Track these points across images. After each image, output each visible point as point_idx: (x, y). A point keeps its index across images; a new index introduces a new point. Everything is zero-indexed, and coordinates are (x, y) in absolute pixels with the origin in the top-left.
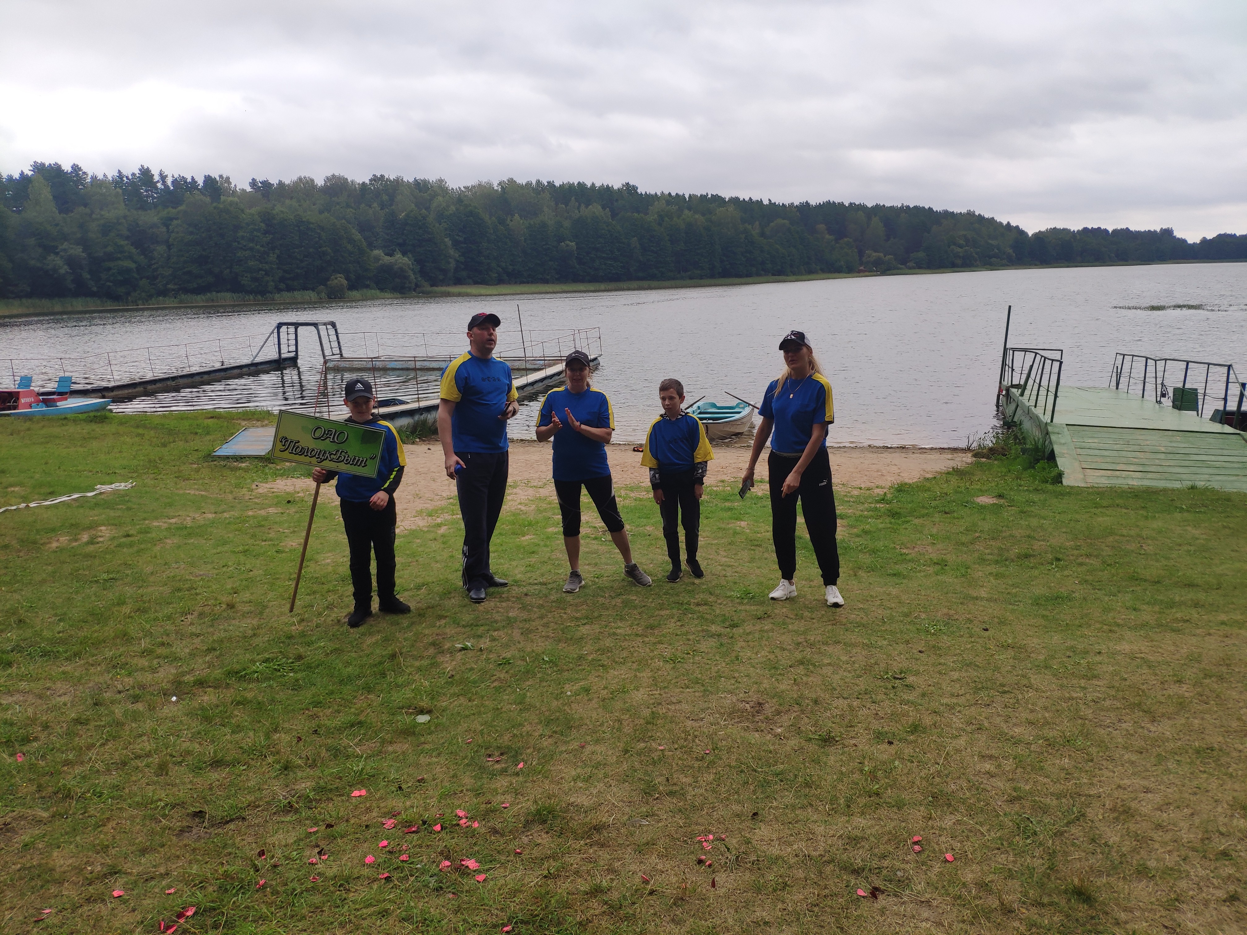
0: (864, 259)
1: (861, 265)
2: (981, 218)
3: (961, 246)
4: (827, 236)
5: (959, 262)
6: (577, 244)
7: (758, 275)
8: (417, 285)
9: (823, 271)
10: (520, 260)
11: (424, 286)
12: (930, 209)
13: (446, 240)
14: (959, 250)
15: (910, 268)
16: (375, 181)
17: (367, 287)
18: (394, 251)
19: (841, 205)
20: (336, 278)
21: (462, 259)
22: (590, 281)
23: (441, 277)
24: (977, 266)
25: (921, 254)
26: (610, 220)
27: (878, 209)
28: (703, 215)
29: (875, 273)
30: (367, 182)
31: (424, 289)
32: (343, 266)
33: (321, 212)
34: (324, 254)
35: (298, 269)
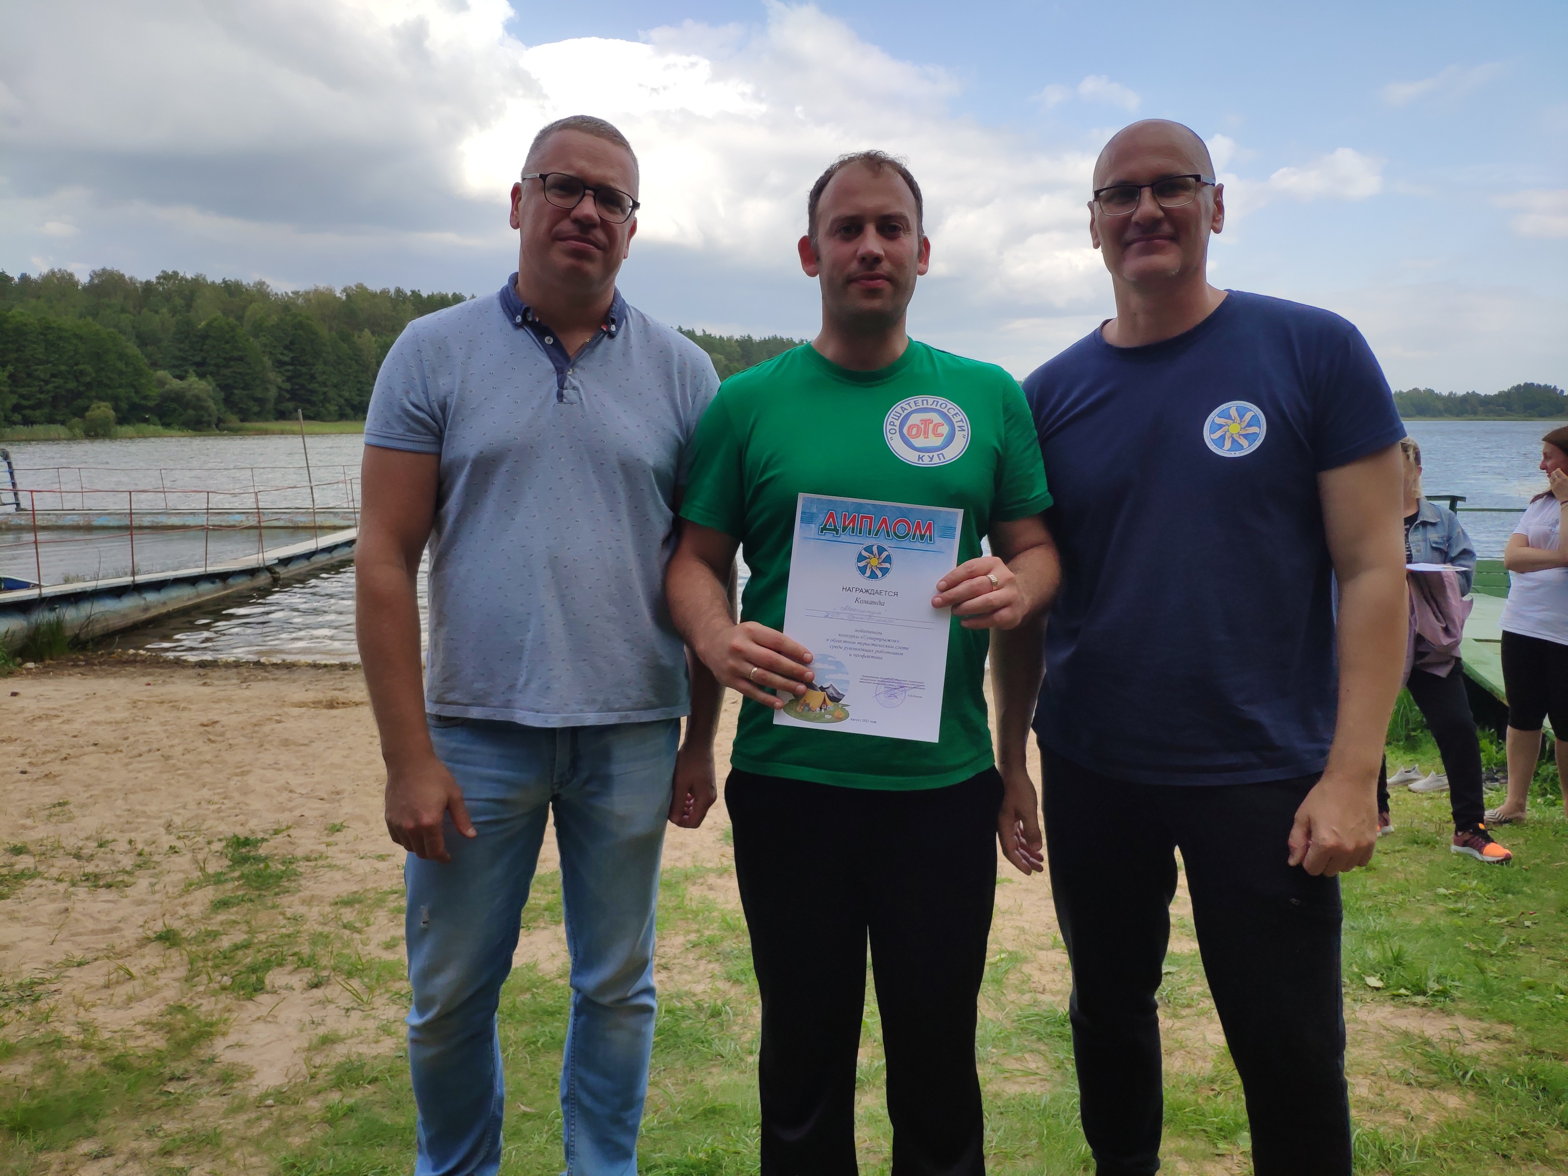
8: (220, 421)
11: (230, 421)
13: (265, 359)
16: (165, 278)
17: (146, 421)
18: (187, 372)
20: (99, 408)
21: (288, 386)
23: (256, 409)
30: (154, 280)
31: (231, 424)
32: (110, 392)
33: (81, 316)
34: (82, 372)
35: (41, 392)
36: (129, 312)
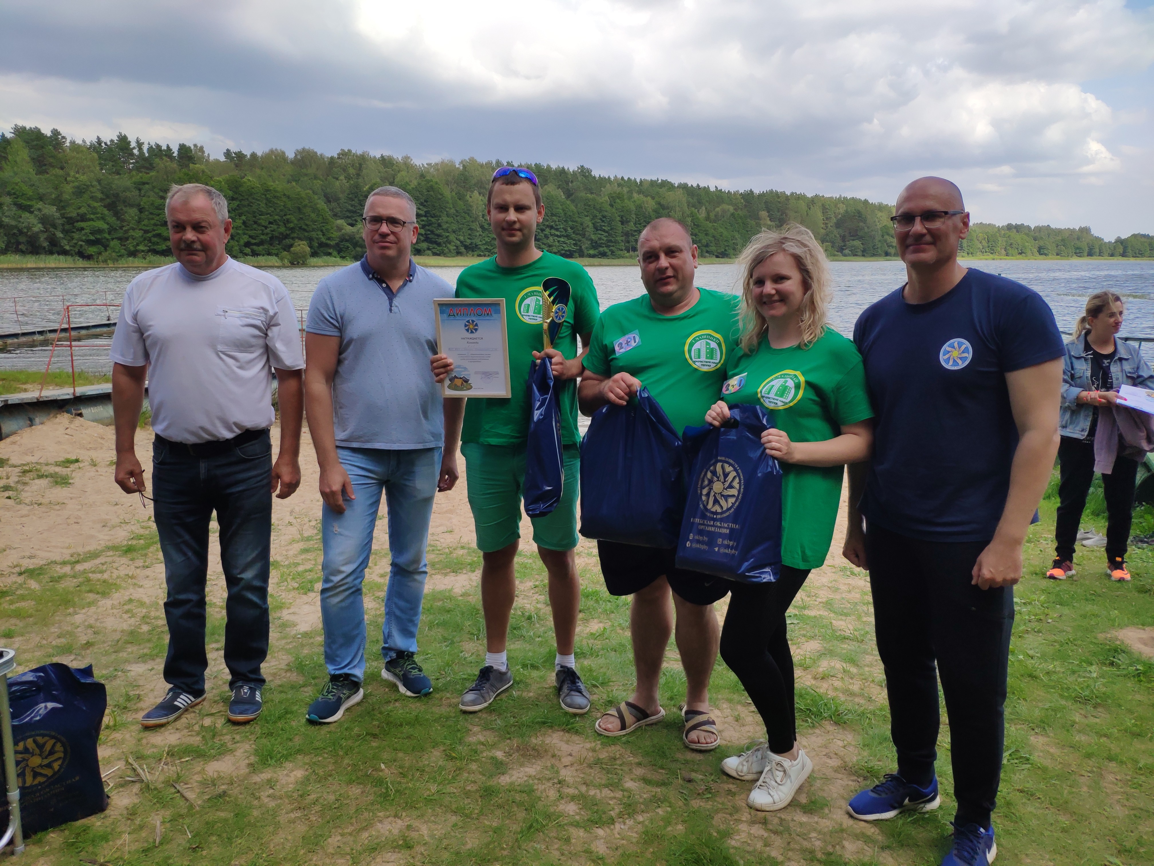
10: (478, 234)
12: (866, 201)
15: (846, 255)
16: (343, 155)
17: (330, 254)
19: (783, 193)
20: (299, 245)
25: (857, 243)
26: (565, 200)
27: (817, 199)
28: (653, 198)
30: (336, 156)
32: (306, 234)
33: (289, 182)
34: (288, 221)
35: (263, 234)
36: (320, 179)
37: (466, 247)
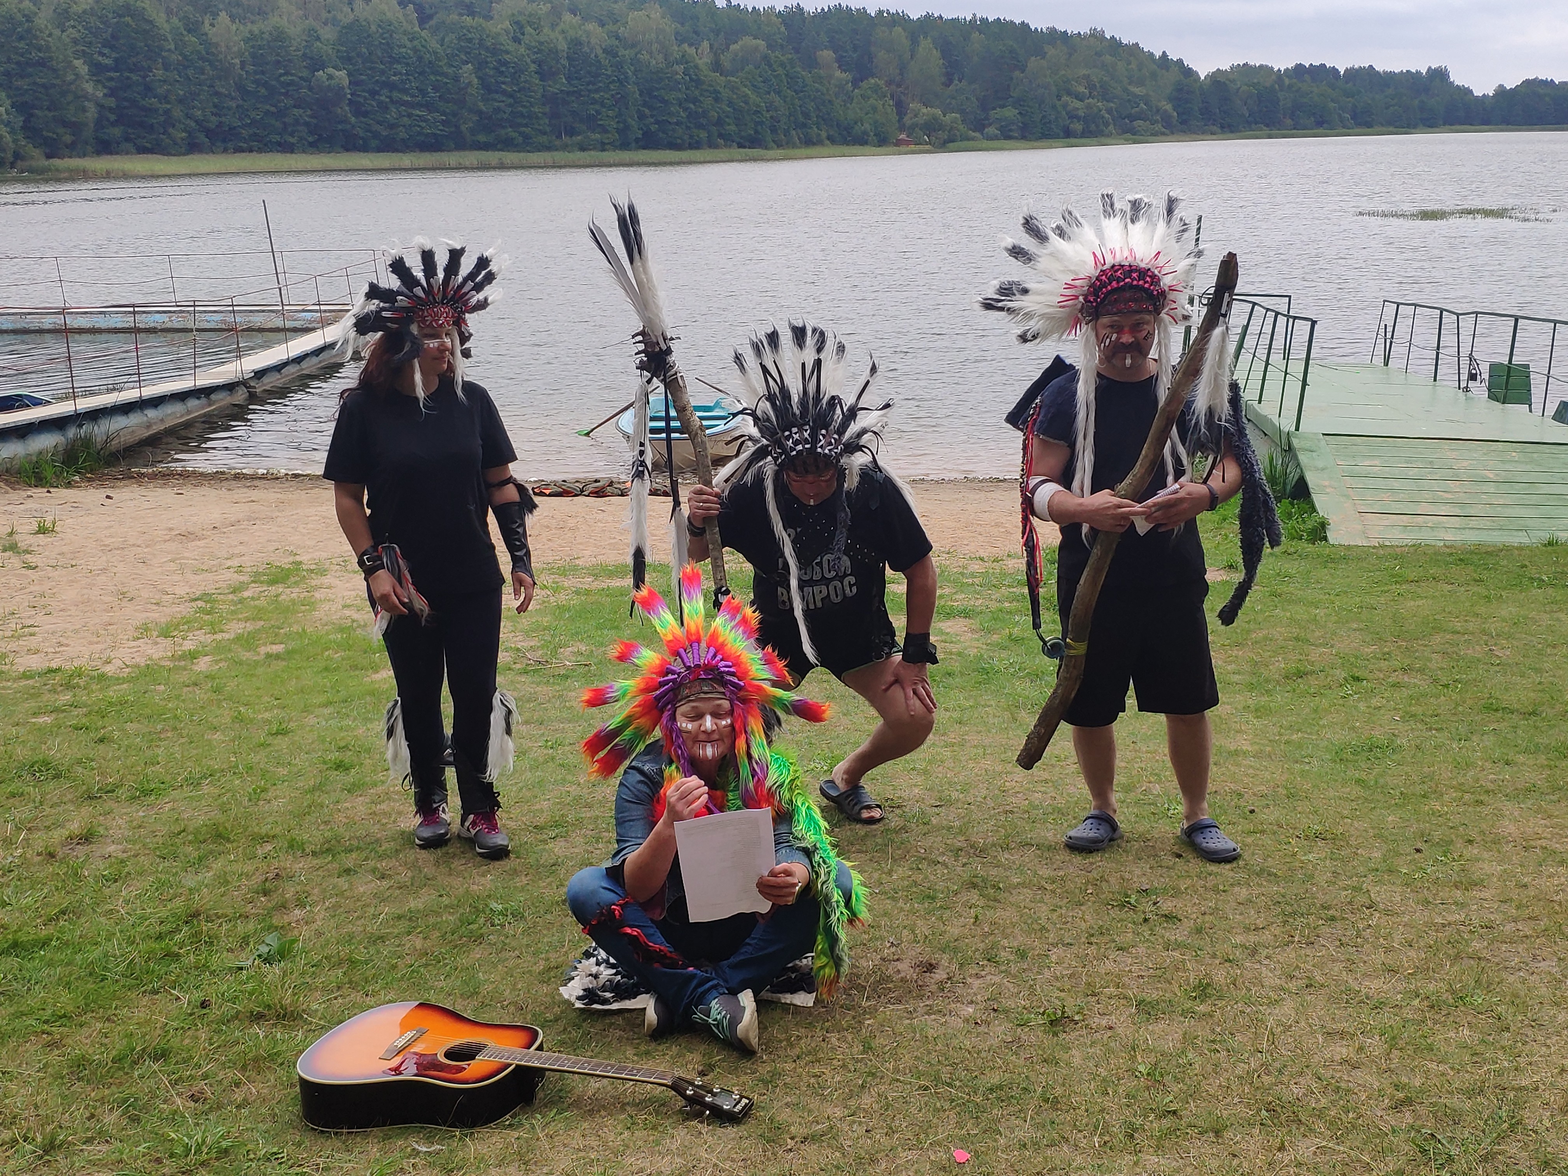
0: (907, 120)
1: (902, 129)
2: (1115, 45)
3: (1079, 97)
4: (838, 74)
5: (1078, 127)
6: (349, 74)
7: (712, 145)
9: (832, 140)
10: (233, 104)
11: (32, 158)
12: (1024, 26)
13: (78, 63)
14: (1078, 104)
15: (990, 138)
19: (863, 12)
21: (111, 102)
22: (379, 150)
23: (68, 139)
24: (1109, 135)
25: (1010, 112)
26: (417, 29)
27: (929, 22)
28: (602, 25)
29: (927, 147)
31: (34, 163)
37: (209, 133)
